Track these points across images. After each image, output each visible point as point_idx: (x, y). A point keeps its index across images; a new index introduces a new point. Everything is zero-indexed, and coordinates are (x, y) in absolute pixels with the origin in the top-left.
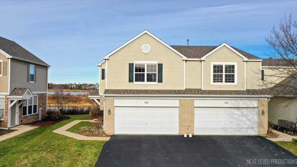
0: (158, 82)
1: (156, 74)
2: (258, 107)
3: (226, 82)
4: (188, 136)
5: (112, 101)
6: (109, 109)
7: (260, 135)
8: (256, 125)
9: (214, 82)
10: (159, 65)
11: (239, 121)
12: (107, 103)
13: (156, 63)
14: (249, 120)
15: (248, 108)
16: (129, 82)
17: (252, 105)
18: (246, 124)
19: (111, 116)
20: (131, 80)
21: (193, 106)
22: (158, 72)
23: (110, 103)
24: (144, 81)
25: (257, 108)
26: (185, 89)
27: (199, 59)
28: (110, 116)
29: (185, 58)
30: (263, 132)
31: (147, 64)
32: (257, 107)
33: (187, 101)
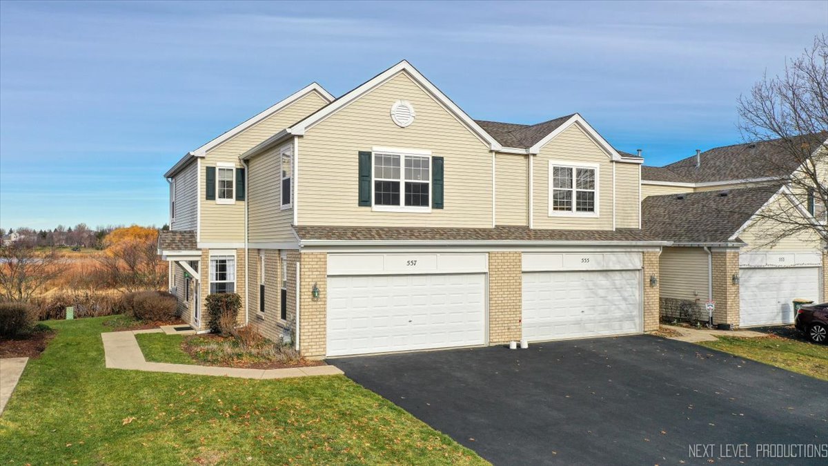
0: (433, 207)
1: (428, 184)
2: (643, 268)
3: (578, 209)
4: (519, 346)
5: (322, 260)
6: (314, 283)
7: (646, 333)
8: (638, 310)
9: (555, 209)
10: (435, 159)
11: (607, 304)
12: (309, 266)
13: (428, 153)
14: (625, 299)
15: (623, 272)
16: (360, 205)
17: (632, 263)
18: (619, 308)
19: (320, 303)
20: (364, 201)
21: (519, 269)
22: (434, 180)
23: (317, 266)
24: (397, 202)
25: (639, 270)
26: (496, 226)
27: (523, 151)
28: (315, 303)
29: (496, 146)
30: (653, 326)
31: (406, 157)
32: (640, 268)
33: (506, 258)
